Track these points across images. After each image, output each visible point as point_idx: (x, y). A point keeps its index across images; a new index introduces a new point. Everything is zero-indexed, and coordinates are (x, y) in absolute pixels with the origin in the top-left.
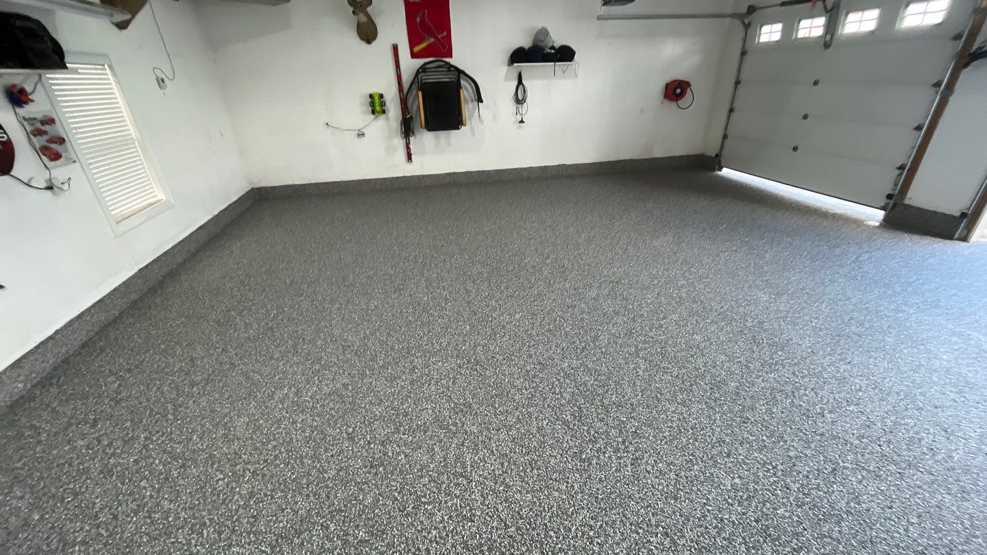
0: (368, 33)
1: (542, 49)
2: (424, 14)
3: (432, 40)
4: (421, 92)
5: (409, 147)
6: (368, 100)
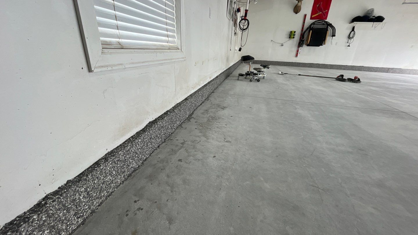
0: (297, 10)
1: (369, 17)
2: (320, 4)
3: (321, 13)
4: (311, 31)
5: (298, 51)
6: (289, 33)
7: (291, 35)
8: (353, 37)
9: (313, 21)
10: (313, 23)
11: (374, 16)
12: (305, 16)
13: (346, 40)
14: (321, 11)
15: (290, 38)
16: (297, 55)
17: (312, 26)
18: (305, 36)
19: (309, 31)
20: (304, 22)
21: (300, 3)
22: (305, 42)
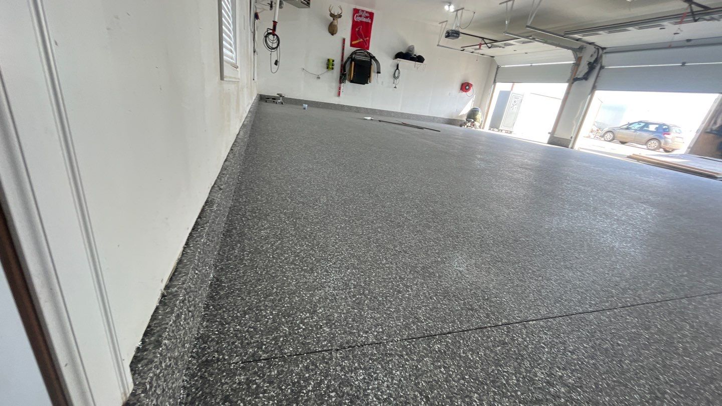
0: (332, 30)
1: (410, 55)
2: (359, 28)
3: (362, 40)
4: (353, 63)
5: (340, 89)
6: (327, 62)
7: (329, 65)
8: (398, 77)
9: (354, 49)
10: (354, 53)
11: (415, 55)
12: (344, 40)
13: (392, 80)
14: (361, 37)
15: (328, 68)
16: (339, 94)
17: (353, 56)
18: (347, 69)
19: (351, 63)
20: (343, 49)
21: (336, 21)
22: (347, 76)
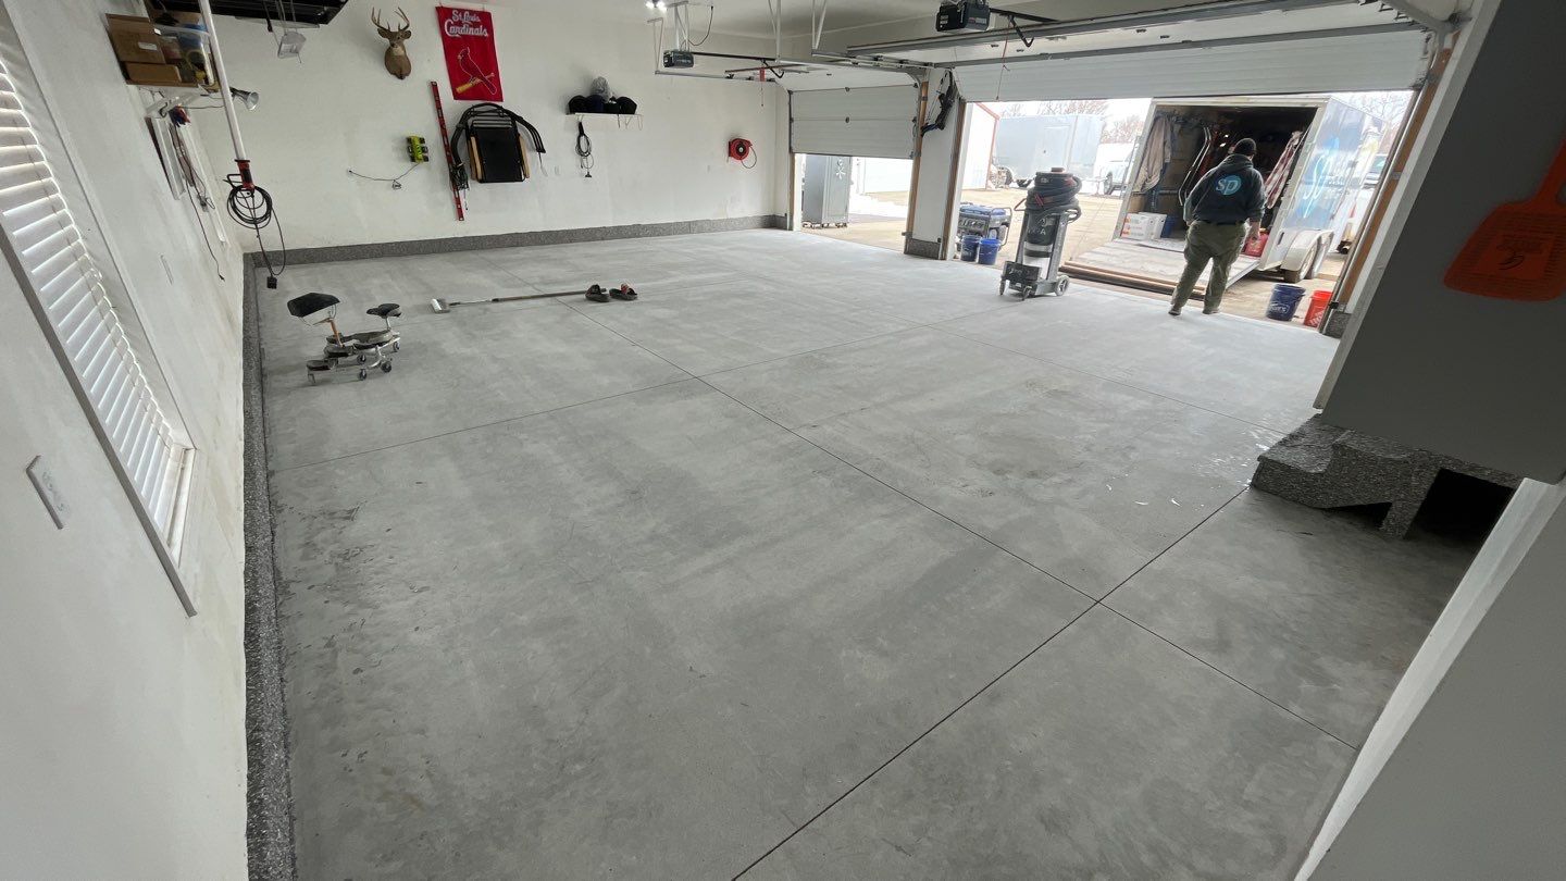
0: (398, 67)
1: (602, 100)
2: (464, 53)
3: (478, 80)
4: (473, 139)
5: (458, 201)
6: (405, 145)
7: (414, 150)
8: (588, 152)
9: (468, 104)
10: (468, 114)
11: (613, 99)
12: (434, 87)
13: (574, 159)
14: (476, 74)
15: (413, 159)
16: (460, 215)
17: (469, 123)
18: (462, 153)
19: (468, 139)
20: (439, 108)
22: (467, 170)
